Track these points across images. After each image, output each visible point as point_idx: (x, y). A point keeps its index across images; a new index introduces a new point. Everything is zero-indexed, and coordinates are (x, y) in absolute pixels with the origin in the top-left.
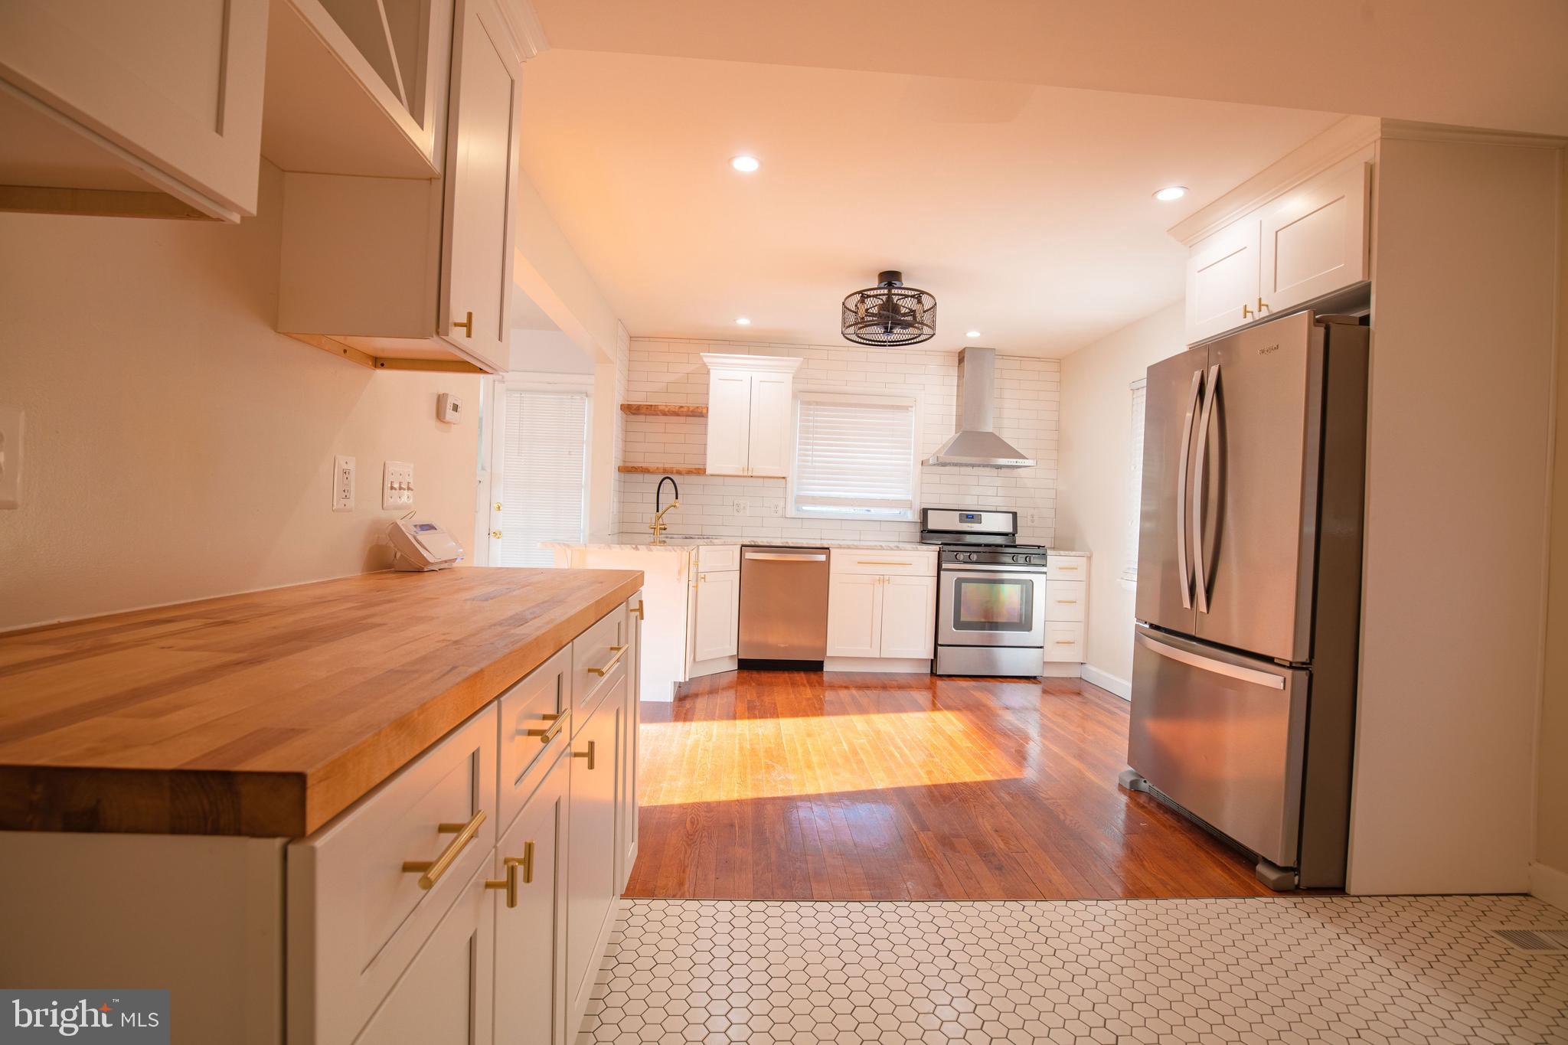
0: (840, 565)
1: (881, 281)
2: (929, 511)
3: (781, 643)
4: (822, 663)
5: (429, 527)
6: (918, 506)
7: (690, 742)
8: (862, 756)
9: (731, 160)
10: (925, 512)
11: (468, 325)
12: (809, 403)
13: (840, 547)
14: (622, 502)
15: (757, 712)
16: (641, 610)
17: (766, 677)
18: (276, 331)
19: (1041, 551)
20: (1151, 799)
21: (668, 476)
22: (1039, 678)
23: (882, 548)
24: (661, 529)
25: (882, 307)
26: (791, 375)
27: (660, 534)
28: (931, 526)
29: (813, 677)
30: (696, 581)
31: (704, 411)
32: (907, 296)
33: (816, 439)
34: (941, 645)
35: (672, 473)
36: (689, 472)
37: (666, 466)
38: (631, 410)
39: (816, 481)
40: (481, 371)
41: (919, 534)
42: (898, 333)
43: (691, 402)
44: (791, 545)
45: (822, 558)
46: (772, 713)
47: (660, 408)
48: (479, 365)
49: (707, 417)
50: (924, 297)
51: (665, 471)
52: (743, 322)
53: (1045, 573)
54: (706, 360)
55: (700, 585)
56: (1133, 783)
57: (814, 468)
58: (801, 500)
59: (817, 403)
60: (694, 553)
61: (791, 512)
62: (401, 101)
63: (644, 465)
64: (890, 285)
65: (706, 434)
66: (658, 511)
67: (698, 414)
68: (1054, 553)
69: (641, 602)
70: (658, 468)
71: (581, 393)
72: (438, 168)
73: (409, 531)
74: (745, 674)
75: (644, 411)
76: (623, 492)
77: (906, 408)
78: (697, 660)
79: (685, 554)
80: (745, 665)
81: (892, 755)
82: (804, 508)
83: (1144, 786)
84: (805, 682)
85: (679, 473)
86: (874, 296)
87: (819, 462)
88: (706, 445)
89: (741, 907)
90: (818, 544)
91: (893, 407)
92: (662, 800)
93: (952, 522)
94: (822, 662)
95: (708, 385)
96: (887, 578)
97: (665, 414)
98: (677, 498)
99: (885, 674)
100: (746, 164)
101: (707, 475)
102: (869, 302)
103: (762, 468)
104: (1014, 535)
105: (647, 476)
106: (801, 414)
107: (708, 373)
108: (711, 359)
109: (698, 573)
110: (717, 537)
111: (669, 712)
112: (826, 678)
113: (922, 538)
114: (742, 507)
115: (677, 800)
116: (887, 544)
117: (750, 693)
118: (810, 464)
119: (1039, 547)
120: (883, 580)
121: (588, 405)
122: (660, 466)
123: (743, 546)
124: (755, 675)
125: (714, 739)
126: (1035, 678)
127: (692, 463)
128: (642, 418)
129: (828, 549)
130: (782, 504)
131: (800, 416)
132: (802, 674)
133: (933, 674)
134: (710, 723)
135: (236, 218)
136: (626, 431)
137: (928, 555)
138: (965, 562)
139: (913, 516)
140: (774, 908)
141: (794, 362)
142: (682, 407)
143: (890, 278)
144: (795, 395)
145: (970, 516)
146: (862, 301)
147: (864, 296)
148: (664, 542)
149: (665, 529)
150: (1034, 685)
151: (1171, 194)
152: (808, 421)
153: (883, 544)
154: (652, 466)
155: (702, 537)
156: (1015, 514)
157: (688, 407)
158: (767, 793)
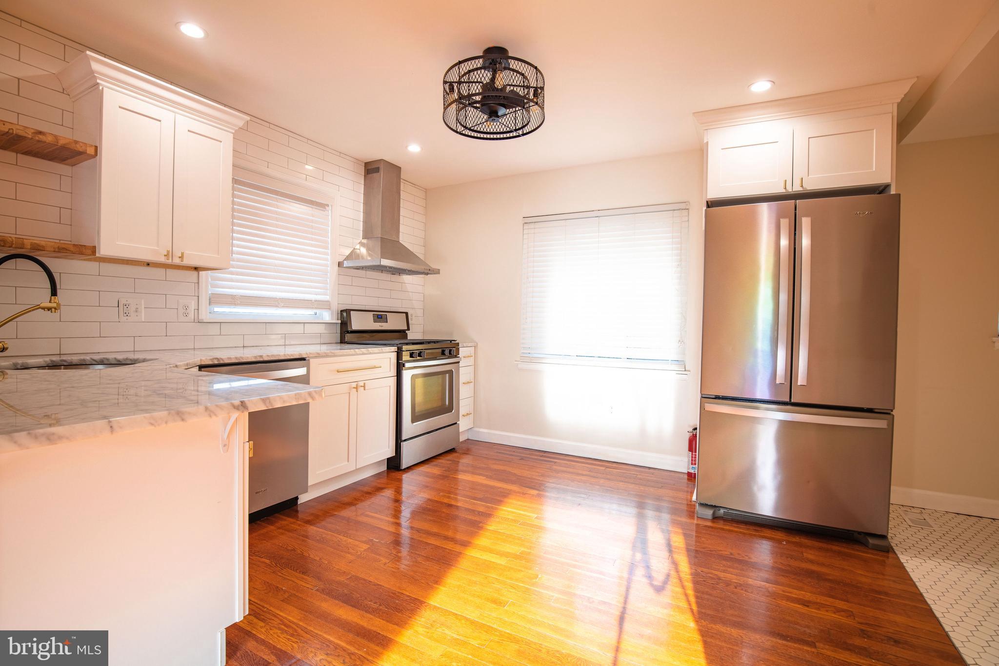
0: (318, 375)
2: (351, 312)
6: (336, 307)
13: (318, 356)
26: (232, 136)
28: (353, 327)
31: (96, 153)
34: (403, 441)
39: (233, 276)
41: (339, 335)
45: (302, 371)
53: (459, 363)
54: (95, 66)
58: (215, 299)
61: (205, 314)
77: (324, 206)
82: (216, 309)
91: (311, 203)
93: (369, 322)
96: (362, 384)
114: (133, 308)
120: (358, 386)
129: (306, 359)
130: (193, 306)
139: (329, 316)
145: (379, 316)
156: (405, 314)
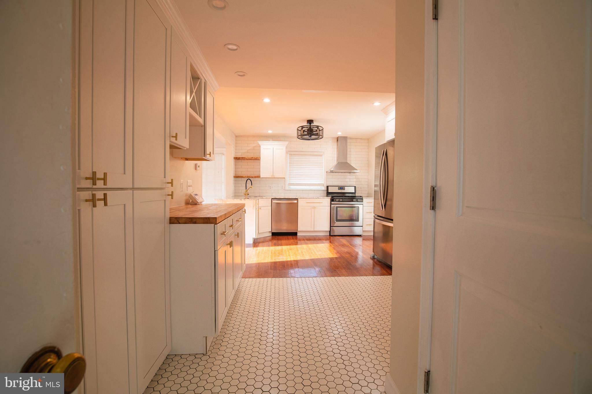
0: (301, 203)
1: (307, 123)
2: (329, 187)
3: (285, 228)
5: (196, 195)
6: (326, 185)
7: (258, 252)
8: (304, 253)
9: (263, 100)
10: (328, 187)
11: (210, 154)
12: (291, 155)
13: (301, 198)
14: (235, 187)
15: (277, 245)
16: (245, 211)
17: (280, 237)
18: (173, 157)
19: (361, 198)
20: (377, 260)
21: (249, 178)
22: (362, 236)
23: (313, 198)
24: (247, 194)
25: (308, 130)
26: (285, 147)
27: (247, 195)
28: (329, 191)
29: (294, 237)
30: (258, 209)
31: (259, 158)
32: (314, 127)
33: (294, 166)
34: (332, 227)
35: (250, 177)
36: (255, 177)
37: (248, 175)
38: (236, 159)
39: (295, 177)
40: (209, 161)
41: (326, 194)
42: (313, 137)
43: (255, 156)
44: (286, 198)
45: (296, 202)
46: (281, 245)
47: (246, 158)
48: (208, 160)
49: (260, 160)
50: (319, 127)
51: (248, 177)
52: (270, 132)
53: (363, 204)
54: (259, 143)
55: (259, 210)
56: (373, 257)
57: (294, 174)
58: (290, 184)
59: (294, 155)
60: (257, 201)
61: (287, 188)
62: (198, 115)
63: (241, 175)
64: (310, 124)
65: (260, 165)
66: (246, 189)
67: (258, 159)
68: (365, 198)
69: (245, 210)
70: (246, 176)
71: (222, 154)
72: (203, 124)
73: (193, 196)
74: (274, 237)
75: (241, 159)
76: (235, 183)
77: (321, 155)
78: (260, 232)
79: (255, 201)
80: (274, 234)
81: (312, 253)
83: (376, 257)
84: (291, 238)
85: (252, 177)
86: (306, 127)
87: (295, 173)
88: (260, 168)
89: (270, 279)
90: (294, 197)
91: (317, 155)
92: (251, 262)
93: (336, 190)
94: (297, 233)
95: (260, 150)
97: (247, 159)
98: (252, 185)
99: (316, 236)
100: (267, 100)
101: (261, 178)
102: (304, 129)
103: (277, 175)
104: (355, 193)
105: (242, 178)
106: (289, 158)
107: (260, 147)
108: (260, 143)
109: (259, 207)
110: (264, 196)
111: (252, 245)
112: (298, 237)
113: (327, 195)
114: (272, 187)
115: (254, 262)
116: (315, 197)
117: (275, 241)
118: (292, 173)
119: (361, 196)
120: (314, 208)
121: (223, 157)
122: (247, 175)
123: (272, 199)
124: (277, 237)
125: (264, 251)
126: (361, 235)
127: (256, 174)
128: (240, 161)
129: (297, 199)
130: (284, 186)
131: (289, 159)
132: (291, 236)
133: (330, 235)
134: (263, 248)
135: (186, 149)
136: (235, 165)
137: (328, 199)
138: (338, 202)
139: (324, 188)
140: (277, 279)
141: (286, 143)
142: (252, 157)
143: (310, 122)
144: (287, 153)
145: (341, 188)
146: (302, 129)
147: (302, 127)
148: (248, 198)
149: (248, 194)
150: (359, 238)
151: (377, 104)
152: (291, 160)
153: (314, 197)
154: (244, 175)
155: (260, 196)
156: (355, 187)
157: (254, 157)
158: (277, 260)
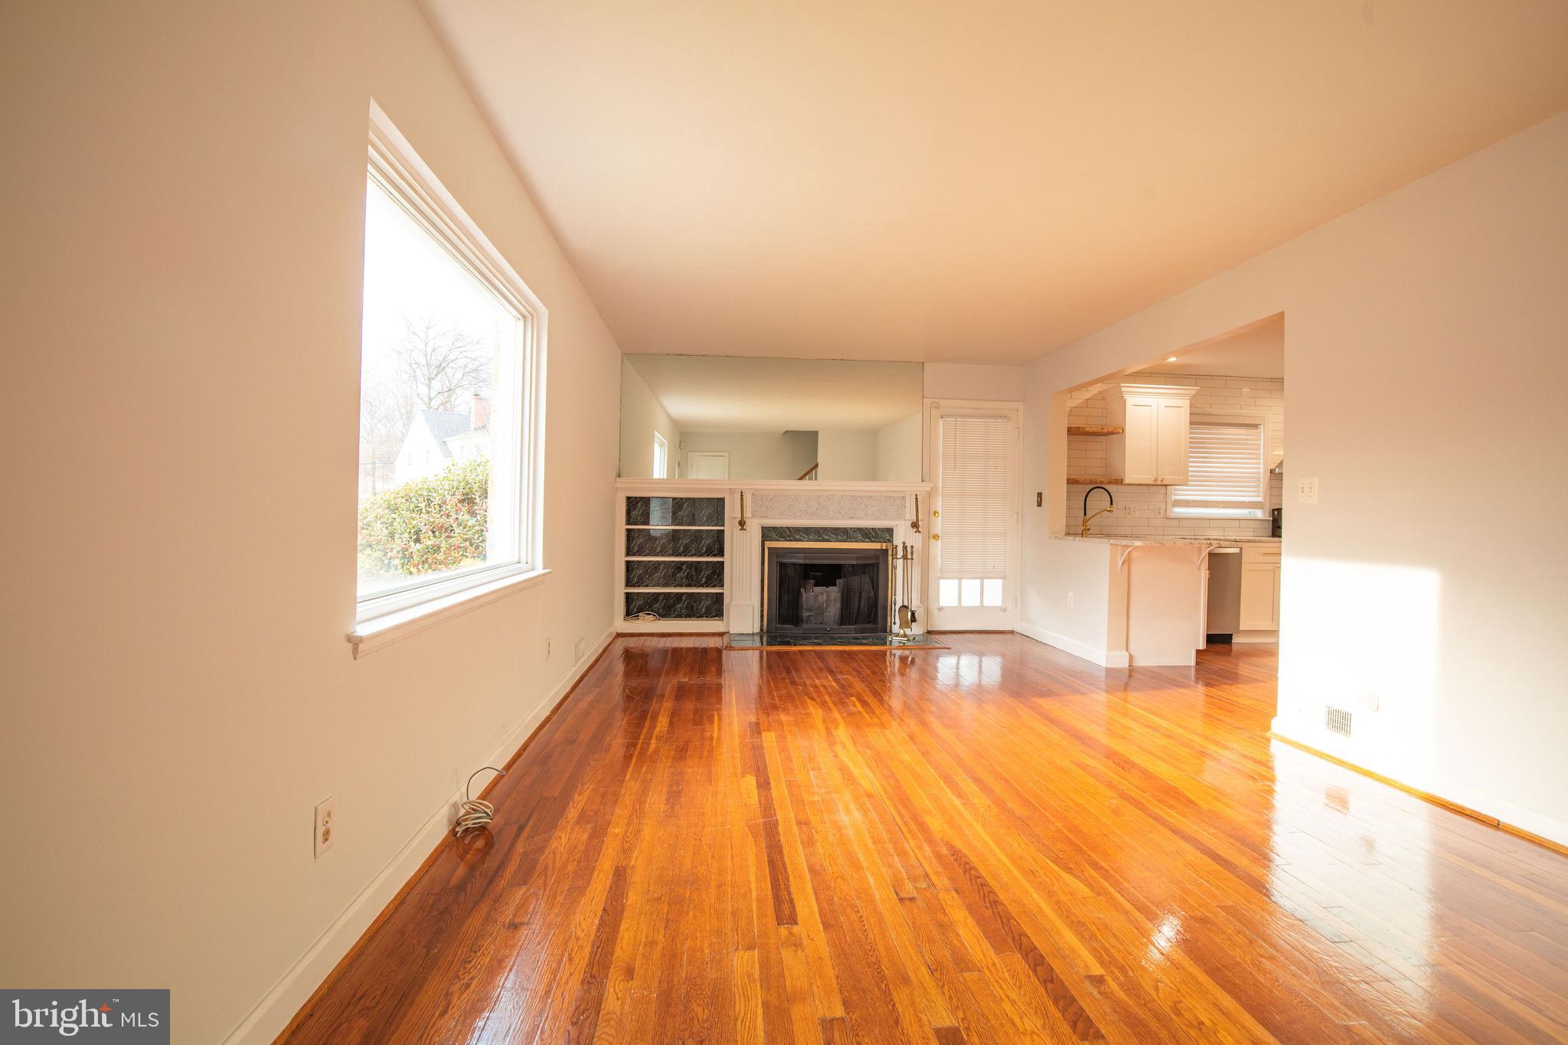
0: (1249, 555)
4: (1230, 637)
12: (1197, 423)
21: (1098, 486)
26: (1189, 401)
31: (1122, 431)
33: (1197, 452)
35: (1098, 483)
36: (1111, 482)
41: (1271, 531)
43: (1112, 424)
47: (1086, 429)
49: (1124, 435)
54: (1123, 390)
59: (1202, 423)
65: (1124, 449)
66: (1085, 515)
67: (1118, 432)
70: (1085, 480)
75: (1080, 432)
76: (1069, 498)
77: (1255, 426)
82: (1176, 510)
85: (1102, 483)
91: (1246, 425)
95: (1125, 409)
98: (1112, 504)
101: (1124, 485)
105: (1080, 488)
106: (1192, 432)
107: (1125, 400)
108: (1127, 389)
112: (1234, 648)
114: (1132, 510)
128: (1081, 438)
130: (1163, 508)
136: (1070, 450)
139: (1265, 515)
141: (1192, 390)
144: (1190, 417)
152: (1195, 438)
154: (1081, 478)
